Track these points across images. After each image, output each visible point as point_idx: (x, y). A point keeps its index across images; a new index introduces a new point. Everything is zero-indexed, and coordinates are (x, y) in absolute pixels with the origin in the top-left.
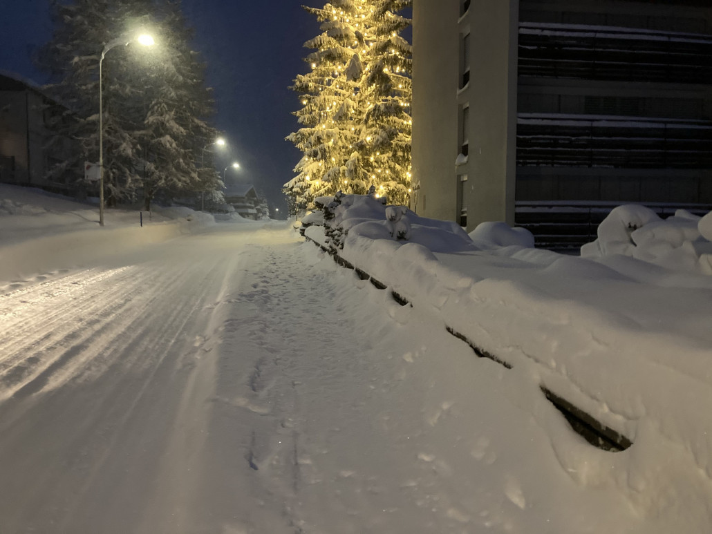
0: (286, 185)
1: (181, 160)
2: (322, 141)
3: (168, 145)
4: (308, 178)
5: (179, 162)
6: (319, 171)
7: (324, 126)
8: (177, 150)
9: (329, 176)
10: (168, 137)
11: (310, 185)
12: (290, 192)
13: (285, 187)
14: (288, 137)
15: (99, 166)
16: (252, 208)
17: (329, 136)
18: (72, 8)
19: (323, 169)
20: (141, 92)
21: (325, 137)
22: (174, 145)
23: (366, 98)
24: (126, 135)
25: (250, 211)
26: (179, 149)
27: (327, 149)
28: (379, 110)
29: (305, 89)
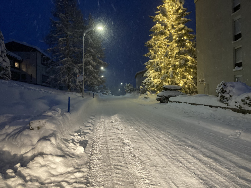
0: (143, 81)
1: (95, 74)
2: (158, 65)
3: (91, 69)
4: (152, 79)
5: (94, 75)
6: (155, 76)
7: (158, 59)
8: (94, 71)
9: (163, 77)
10: (90, 66)
11: (153, 81)
12: (144, 84)
13: (143, 83)
14: (145, 64)
15: (83, 75)
16: (105, 91)
17: (161, 63)
18: (58, 22)
19: (157, 75)
20: (81, 50)
21: (160, 63)
22: (93, 69)
23: (173, 48)
24: (75, 65)
25: (105, 92)
26: (94, 70)
27: (161, 67)
28: (181, 52)
29: (151, 46)
